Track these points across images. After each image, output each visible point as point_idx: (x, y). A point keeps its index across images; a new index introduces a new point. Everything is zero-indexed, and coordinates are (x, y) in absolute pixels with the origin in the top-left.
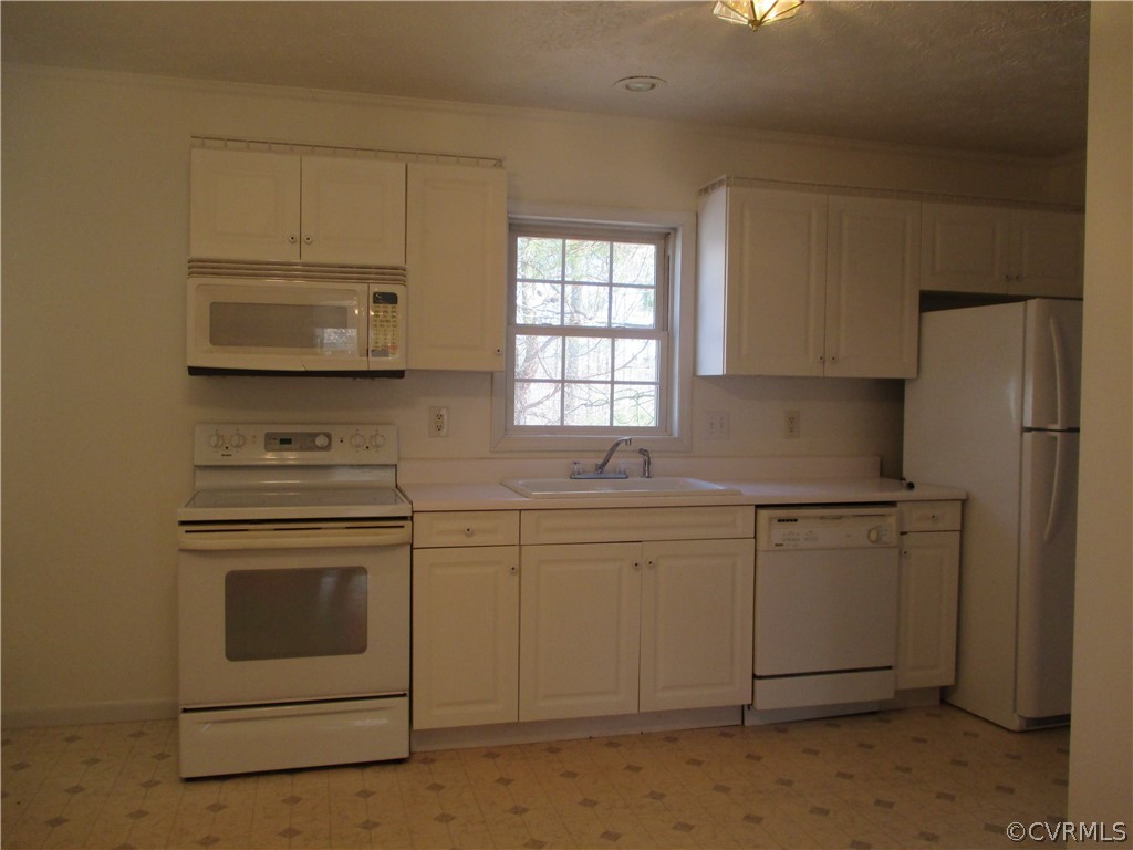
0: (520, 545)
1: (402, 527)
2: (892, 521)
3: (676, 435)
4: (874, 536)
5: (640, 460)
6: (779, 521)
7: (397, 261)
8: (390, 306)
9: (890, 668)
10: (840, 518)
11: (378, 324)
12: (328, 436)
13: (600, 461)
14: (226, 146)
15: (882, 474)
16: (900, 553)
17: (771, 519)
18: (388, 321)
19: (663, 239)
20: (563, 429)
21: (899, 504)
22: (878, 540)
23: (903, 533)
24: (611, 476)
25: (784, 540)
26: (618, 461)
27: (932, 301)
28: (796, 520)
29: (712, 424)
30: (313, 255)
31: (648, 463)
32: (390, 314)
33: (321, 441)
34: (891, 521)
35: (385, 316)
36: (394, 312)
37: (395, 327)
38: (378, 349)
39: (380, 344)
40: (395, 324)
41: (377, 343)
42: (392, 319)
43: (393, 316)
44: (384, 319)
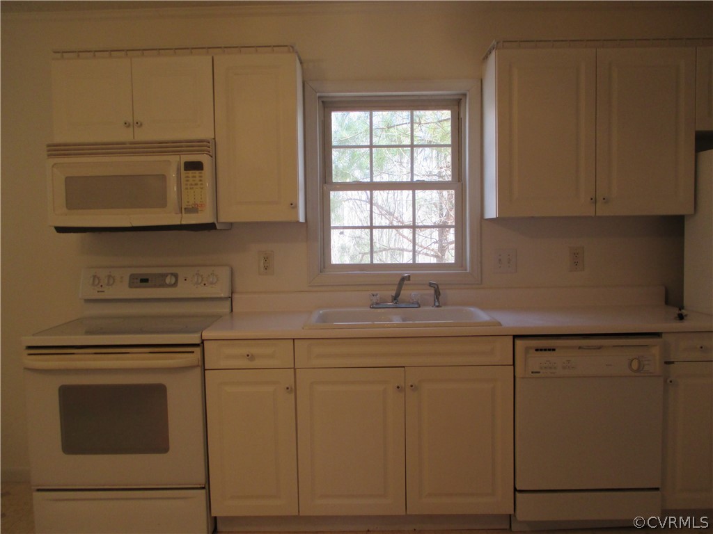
0: (295, 368)
1: (193, 352)
2: (656, 351)
3: (468, 271)
4: (635, 365)
5: (432, 291)
6: (537, 350)
7: (208, 135)
8: (197, 172)
9: (657, 489)
10: (600, 348)
11: (189, 187)
12: (176, 276)
13: (393, 293)
14: (78, 56)
15: (667, 303)
16: (665, 381)
17: (527, 349)
18: (196, 184)
19: (455, 104)
20: (372, 266)
21: (663, 335)
22: (638, 370)
23: (667, 363)
24: (403, 306)
25: (541, 368)
26: (408, 293)
27: (707, 141)
28: (554, 350)
29: (500, 260)
30: (142, 135)
31: (437, 294)
32: (198, 179)
33: (169, 280)
34: (654, 351)
35: (194, 181)
36: (201, 177)
37: (202, 188)
38: (191, 207)
39: (191, 203)
40: (202, 186)
41: (188, 202)
42: (199, 183)
43: (201, 181)
44: (193, 183)
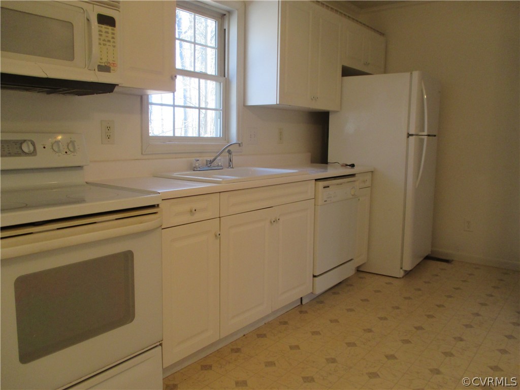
0: (219, 217)
2: (357, 184)
4: (352, 192)
5: (228, 157)
6: (324, 188)
8: (110, 28)
11: (102, 42)
12: (33, 143)
16: (358, 200)
18: (109, 41)
21: (356, 175)
22: (354, 194)
25: (327, 198)
27: (347, 72)
28: (329, 187)
32: (110, 35)
33: (26, 148)
35: (107, 37)
36: (113, 34)
37: (114, 47)
38: (103, 64)
39: (104, 60)
40: (114, 44)
41: (101, 59)
42: (112, 40)
43: (113, 38)
44: (107, 39)
